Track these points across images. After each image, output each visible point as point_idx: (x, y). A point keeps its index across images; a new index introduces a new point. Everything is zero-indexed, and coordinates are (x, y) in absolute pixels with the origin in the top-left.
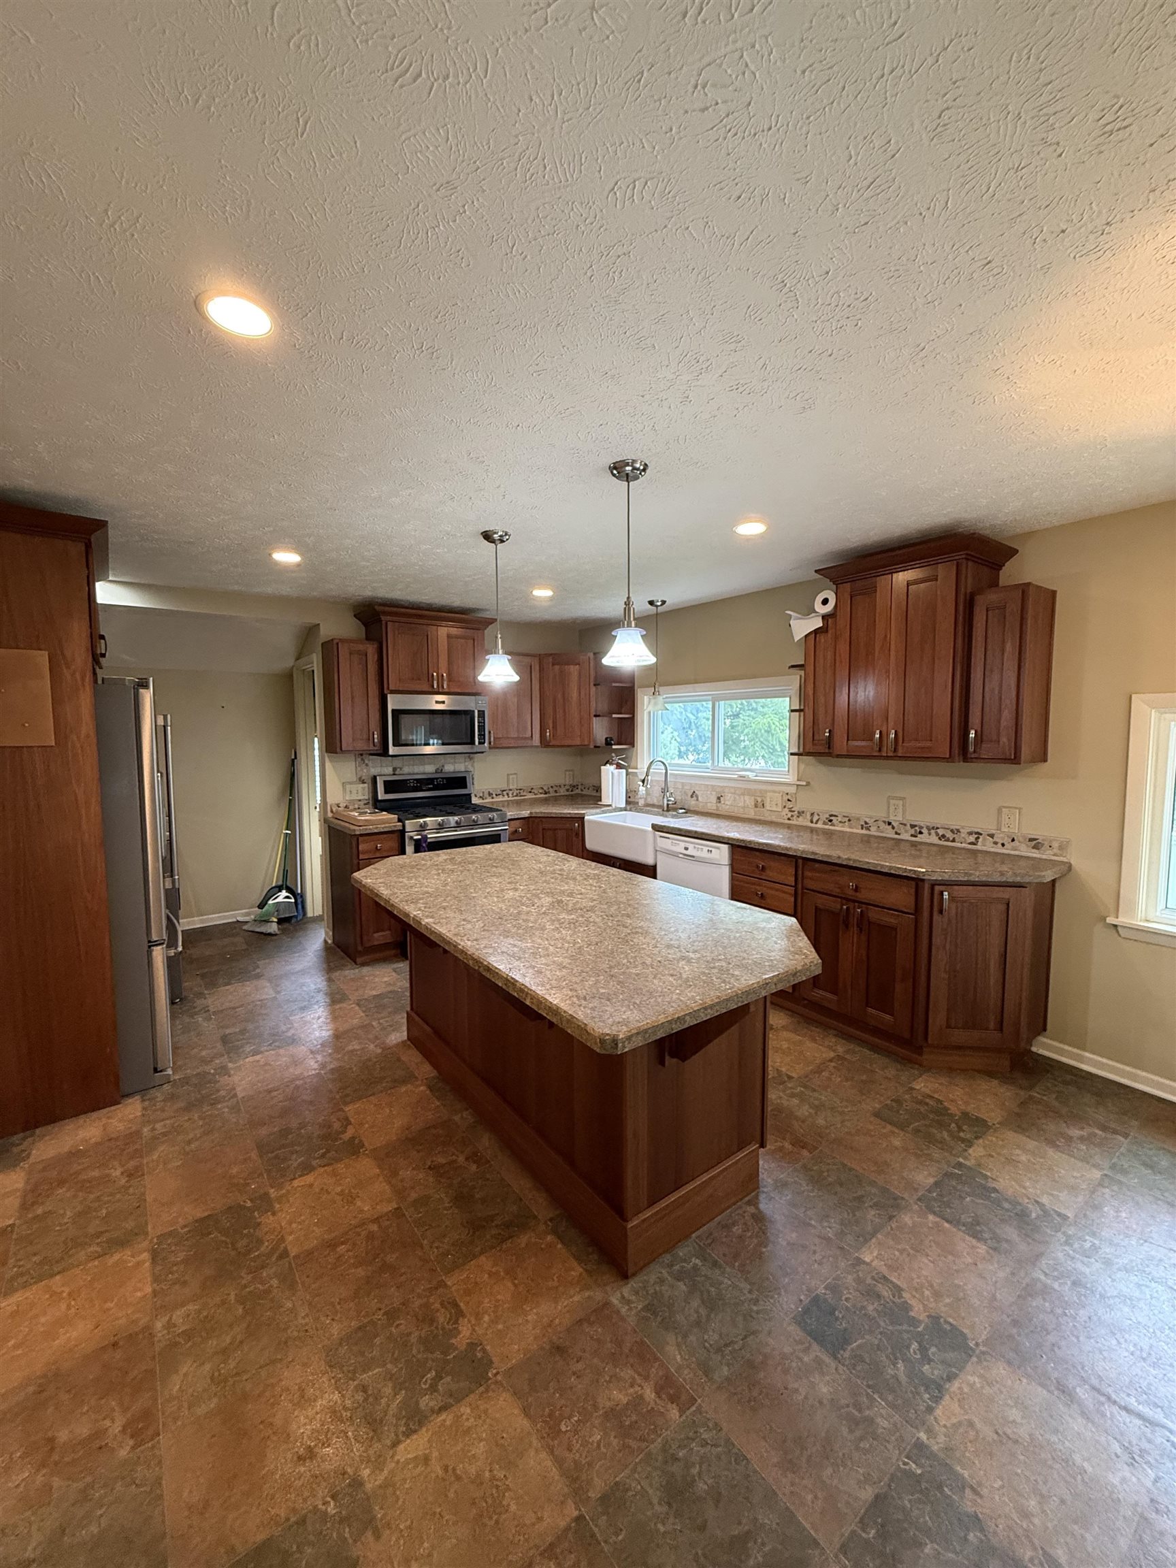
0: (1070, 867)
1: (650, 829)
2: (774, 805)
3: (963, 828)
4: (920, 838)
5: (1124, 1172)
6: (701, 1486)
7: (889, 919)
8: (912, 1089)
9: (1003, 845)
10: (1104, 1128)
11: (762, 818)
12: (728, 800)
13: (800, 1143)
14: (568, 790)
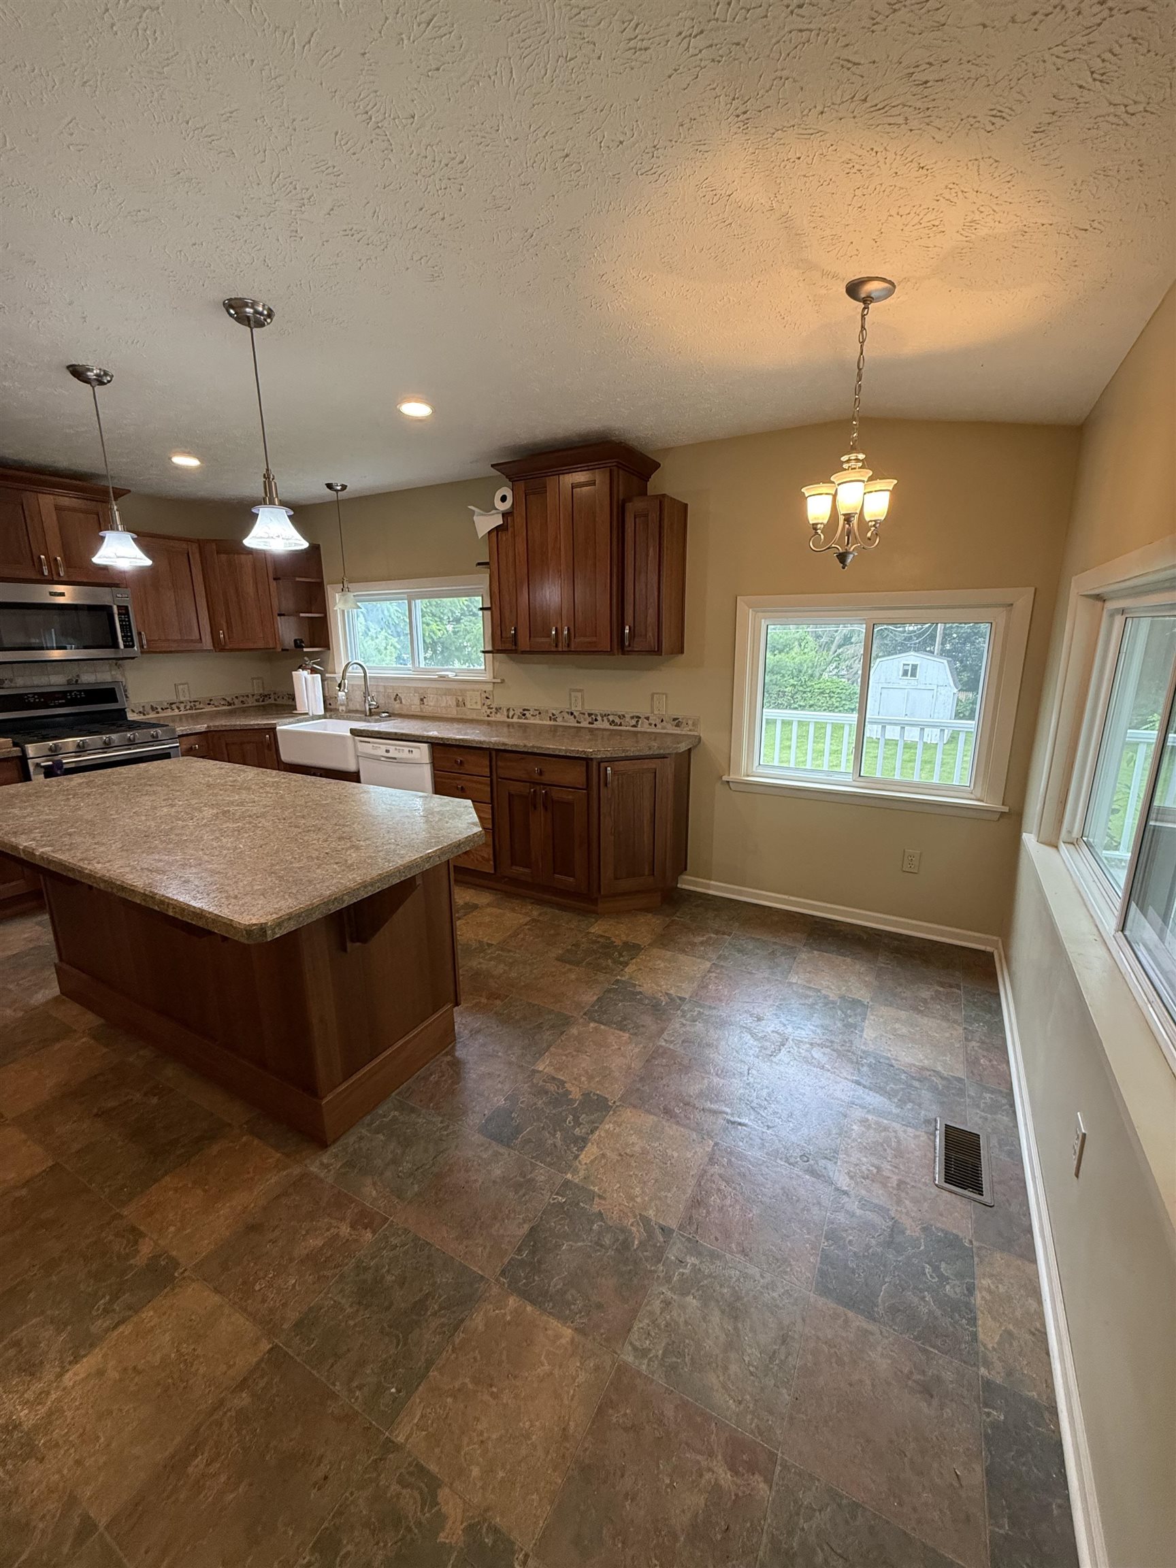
0: (699, 739)
1: (349, 734)
2: (474, 703)
3: (627, 713)
4: (596, 725)
5: (726, 958)
6: (389, 1278)
7: (568, 797)
8: (589, 933)
9: (655, 725)
10: (717, 932)
11: (464, 717)
12: (431, 702)
13: (493, 996)
14: (257, 701)
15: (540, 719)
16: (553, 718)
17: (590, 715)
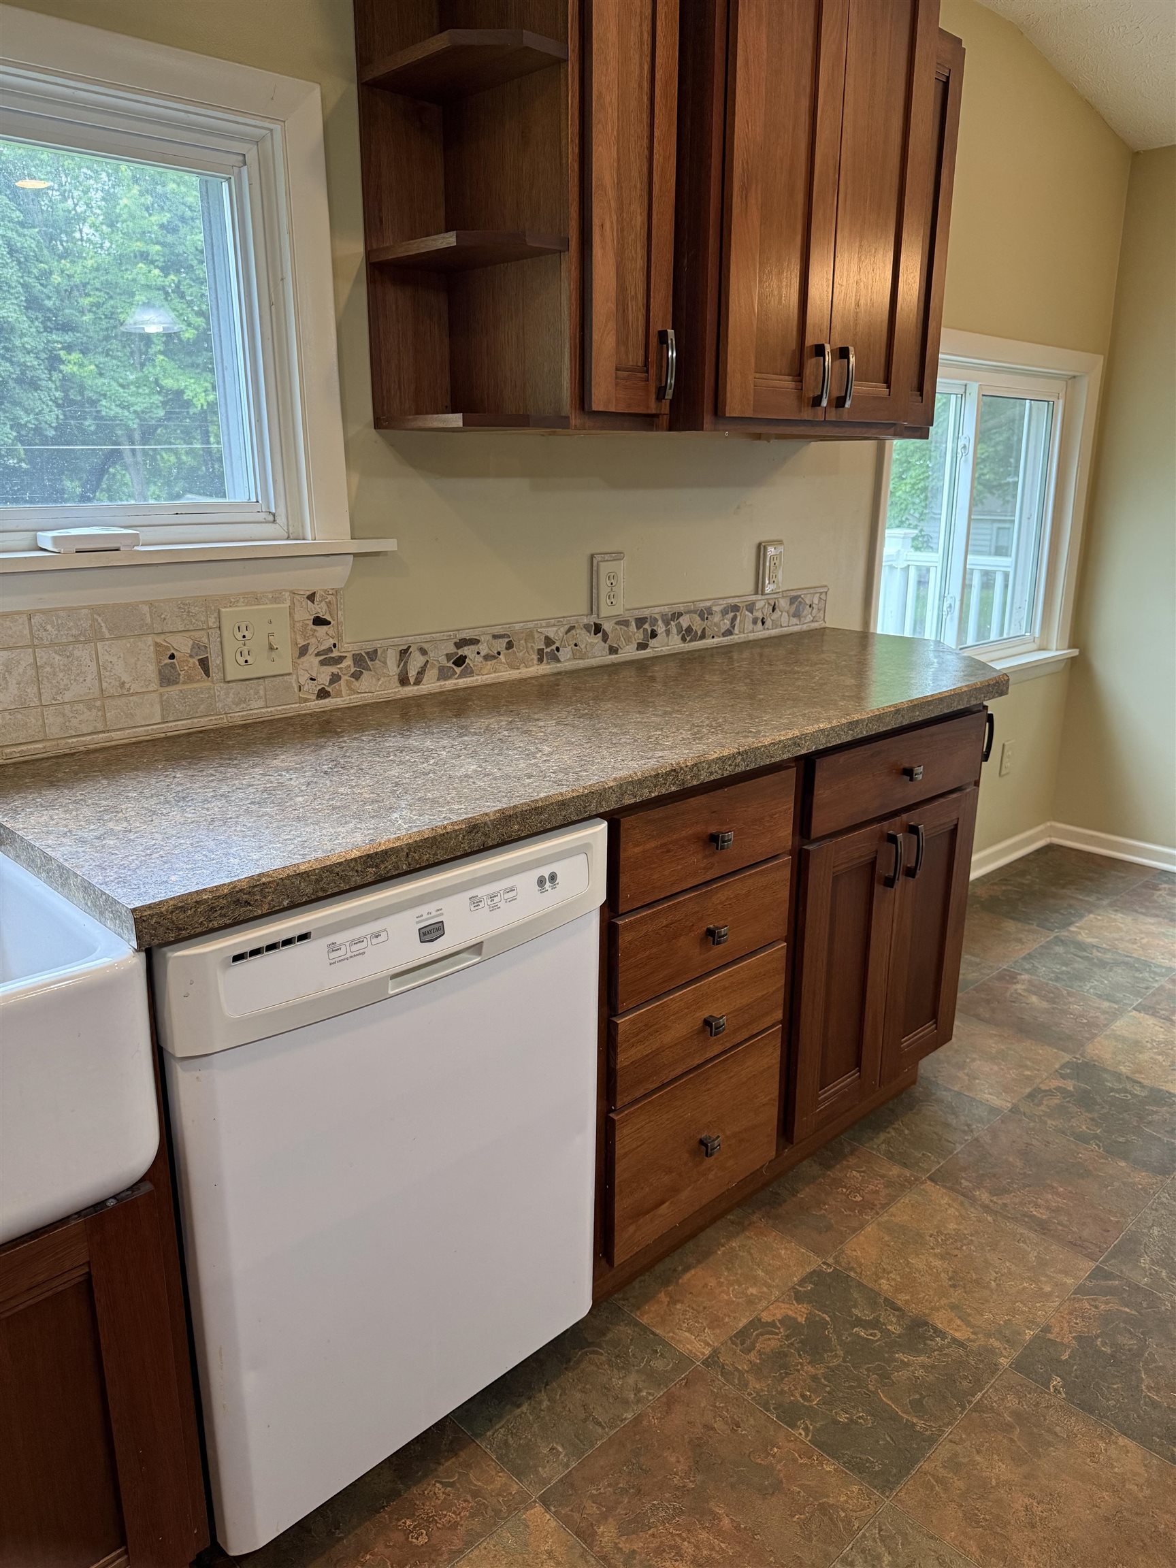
3: (714, 601)
9: (763, 621)
15: (512, 667)
16: (549, 650)
17: (640, 622)
